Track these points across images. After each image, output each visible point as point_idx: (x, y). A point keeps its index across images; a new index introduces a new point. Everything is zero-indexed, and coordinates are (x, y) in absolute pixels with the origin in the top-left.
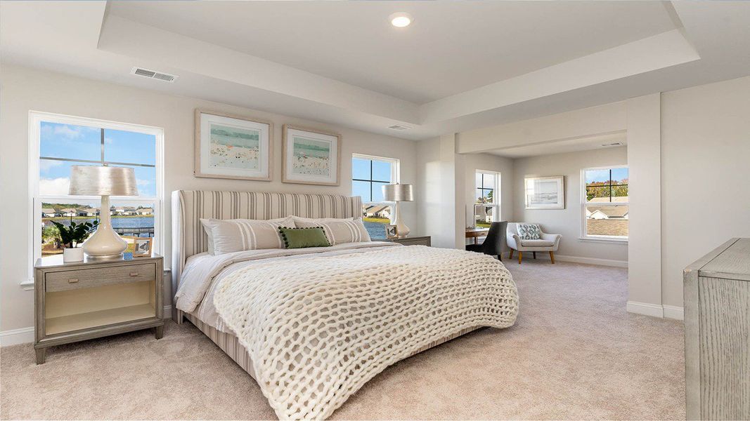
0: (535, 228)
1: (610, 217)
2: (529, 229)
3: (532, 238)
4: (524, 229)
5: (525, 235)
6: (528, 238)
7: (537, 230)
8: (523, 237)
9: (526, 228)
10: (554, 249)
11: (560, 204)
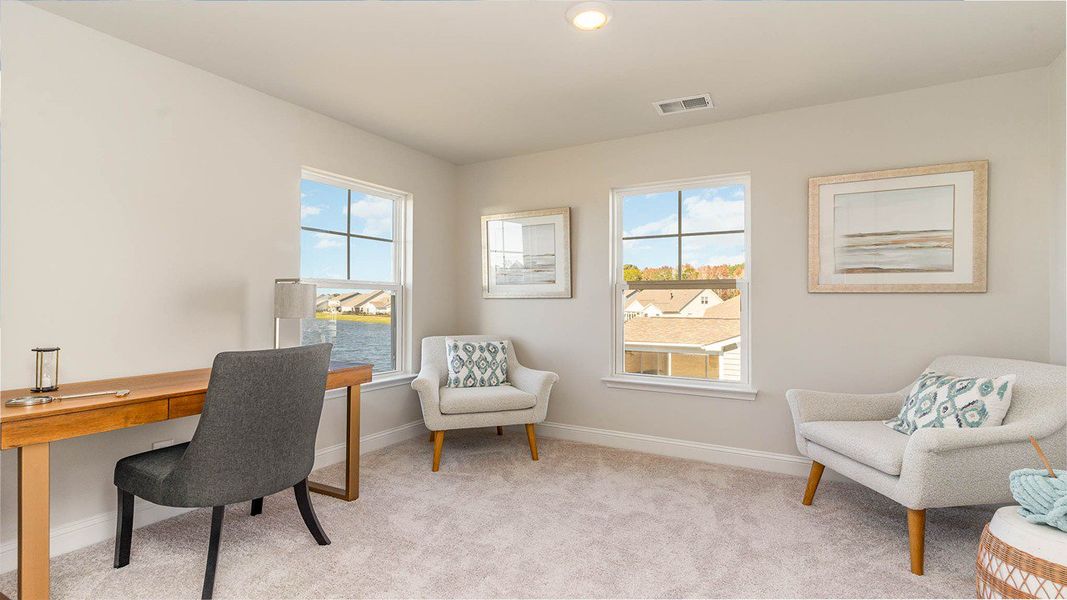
0: (496, 352)
1: (665, 313)
2: (476, 357)
3: (483, 383)
4: (464, 356)
5: (464, 372)
6: (470, 382)
7: (500, 356)
8: (457, 381)
9: (470, 353)
10: (537, 416)
11: (562, 285)
